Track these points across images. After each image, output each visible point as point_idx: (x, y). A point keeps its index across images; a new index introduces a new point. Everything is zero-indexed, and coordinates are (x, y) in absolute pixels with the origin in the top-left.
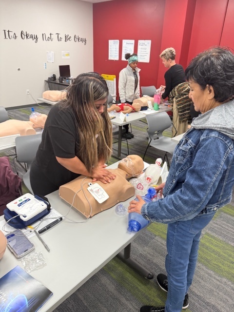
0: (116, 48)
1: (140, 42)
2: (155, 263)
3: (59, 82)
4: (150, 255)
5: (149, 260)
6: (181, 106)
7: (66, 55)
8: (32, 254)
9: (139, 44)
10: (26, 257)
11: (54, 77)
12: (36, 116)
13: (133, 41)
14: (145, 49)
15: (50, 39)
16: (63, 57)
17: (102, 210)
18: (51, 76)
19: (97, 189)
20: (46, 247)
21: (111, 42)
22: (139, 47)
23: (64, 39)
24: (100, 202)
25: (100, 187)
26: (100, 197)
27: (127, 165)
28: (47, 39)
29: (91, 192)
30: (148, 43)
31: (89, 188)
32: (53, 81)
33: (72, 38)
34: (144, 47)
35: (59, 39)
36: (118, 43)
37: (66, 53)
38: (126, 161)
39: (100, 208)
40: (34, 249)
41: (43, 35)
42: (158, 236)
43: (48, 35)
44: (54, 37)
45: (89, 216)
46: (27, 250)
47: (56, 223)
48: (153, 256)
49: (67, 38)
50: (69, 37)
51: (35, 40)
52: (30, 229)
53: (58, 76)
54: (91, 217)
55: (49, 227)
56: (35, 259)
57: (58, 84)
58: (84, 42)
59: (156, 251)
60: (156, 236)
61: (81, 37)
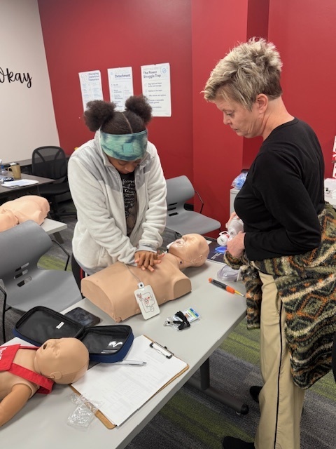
0: (95, 90)
1: (145, 69)
6: (306, 331)
9: (143, 74)
13: (129, 70)
14: (159, 85)
21: (84, 77)
22: (145, 81)
30: (164, 71)
34: (155, 80)
36: (100, 78)
58: (26, 82)
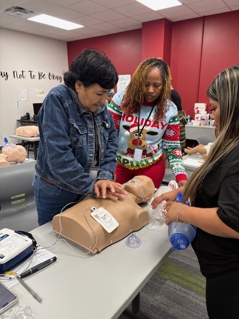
1: (120, 77)
2: (172, 315)
3: (33, 121)
4: (164, 305)
5: (164, 312)
7: (41, 93)
8: (15, 309)
10: (6, 313)
11: (28, 115)
12: (10, 148)
14: (125, 83)
15: (22, 76)
16: (37, 95)
17: (112, 243)
18: (24, 114)
19: (103, 215)
20: (35, 296)
23: (37, 77)
24: (109, 231)
25: (106, 212)
26: (108, 224)
27: (136, 187)
28: (18, 77)
29: (96, 219)
30: (128, 78)
31: (93, 214)
32: (27, 120)
33: (47, 76)
34: (123, 81)
35: (32, 77)
37: (41, 91)
38: (134, 182)
39: (109, 239)
40: (17, 302)
41: (14, 72)
42: (169, 279)
43: (20, 73)
44: (27, 74)
45: (96, 251)
46: (7, 304)
47: (47, 263)
48: (168, 306)
49: (41, 76)
50: (43, 75)
51: (5, 77)
52: (8, 275)
53: (32, 114)
54: (98, 253)
55: (35, 270)
56: (21, 314)
57: (32, 122)
58: (59, 80)
59: (170, 299)
60: (166, 280)
61: (56, 75)
